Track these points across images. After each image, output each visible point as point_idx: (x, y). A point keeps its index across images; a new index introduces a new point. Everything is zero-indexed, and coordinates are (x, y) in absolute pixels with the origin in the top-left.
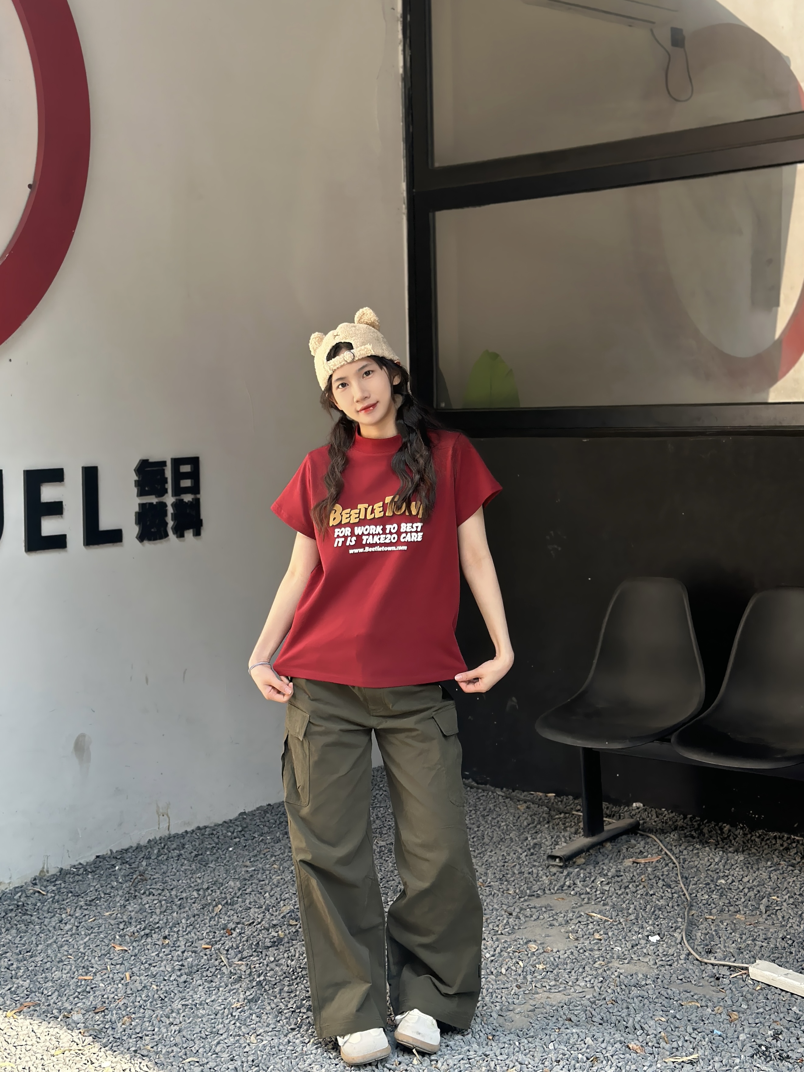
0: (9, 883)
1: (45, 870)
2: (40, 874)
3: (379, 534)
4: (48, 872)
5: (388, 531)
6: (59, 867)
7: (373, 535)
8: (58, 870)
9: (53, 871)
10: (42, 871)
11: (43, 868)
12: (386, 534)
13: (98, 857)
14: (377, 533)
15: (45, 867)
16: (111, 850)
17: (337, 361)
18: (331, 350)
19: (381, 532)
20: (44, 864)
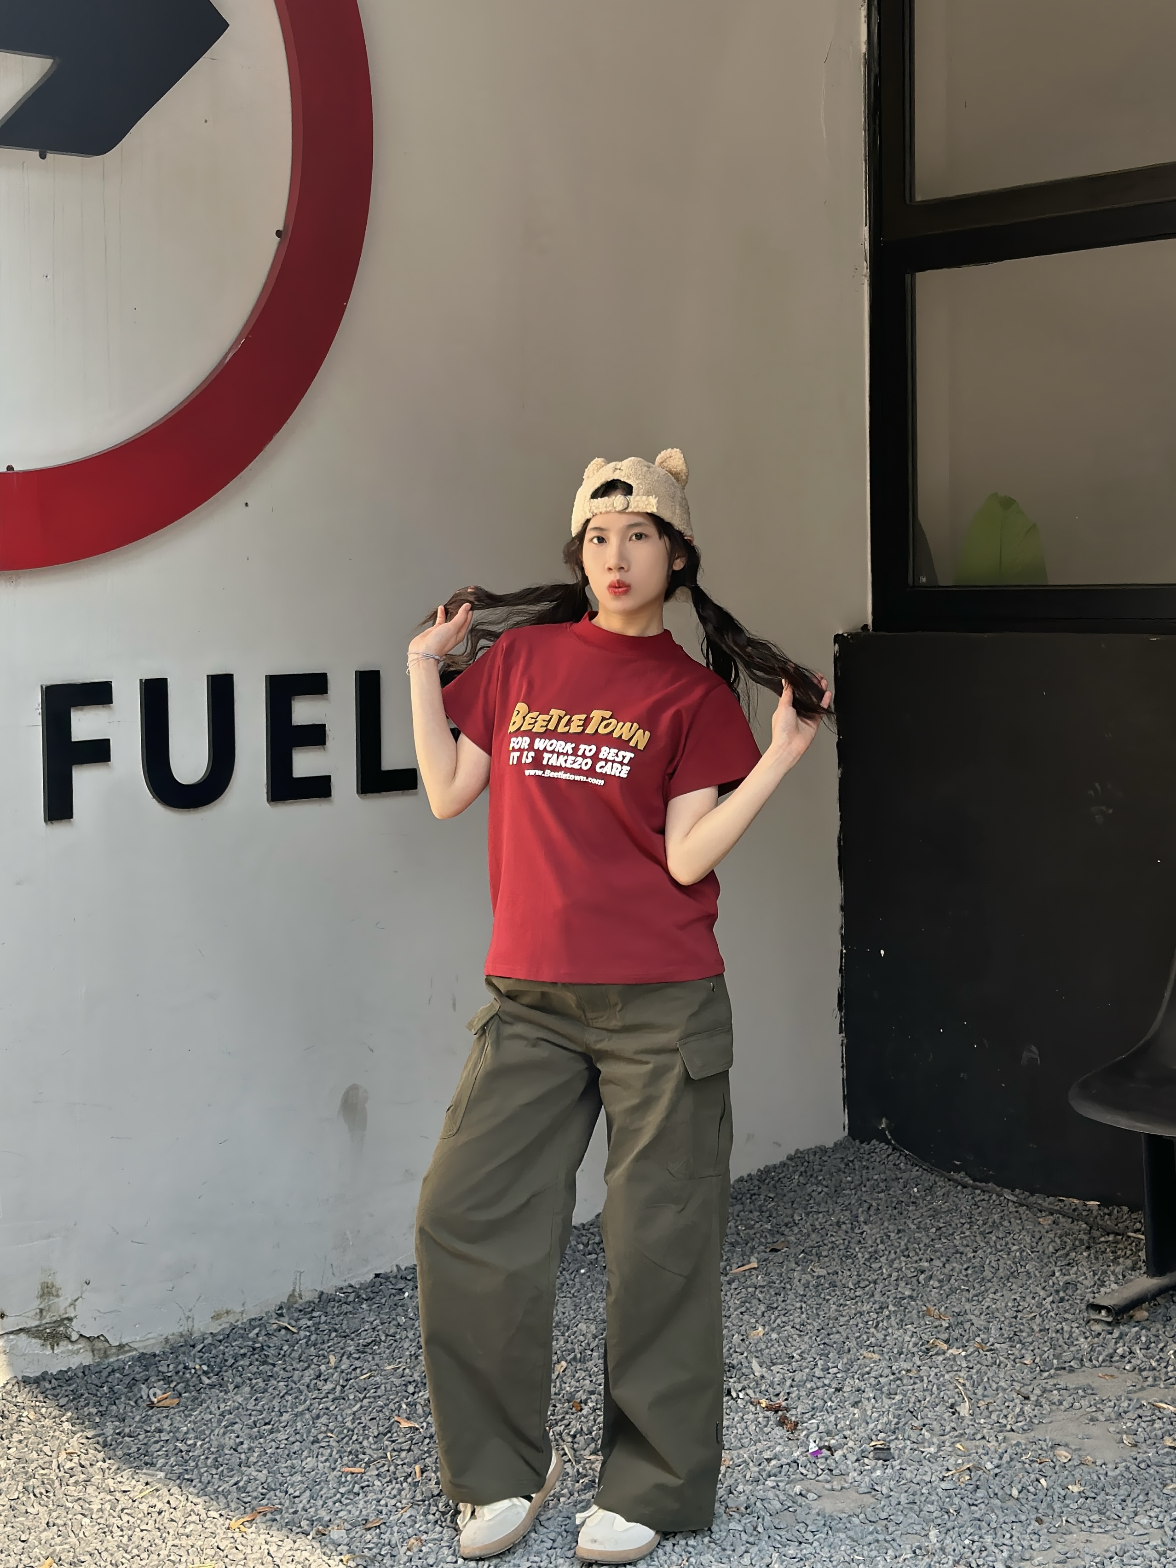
0: (242, 1313)
1: (297, 1294)
2: (288, 1300)
3: (567, 754)
4: (301, 1297)
5: (580, 753)
6: (319, 1289)
7: (559, 754)
8: (316, 1295)
9: (308, 1296)
10: (292, 1295)
11: (294, 1290)
12: (577, 756)
13: (377, 1276)
14: (565, 751)
15: (298, 1290)
16: (397, 1266)
17: (602, 503)
18: (602, 486)
19: (570, 752)
20: (295, 1284)
